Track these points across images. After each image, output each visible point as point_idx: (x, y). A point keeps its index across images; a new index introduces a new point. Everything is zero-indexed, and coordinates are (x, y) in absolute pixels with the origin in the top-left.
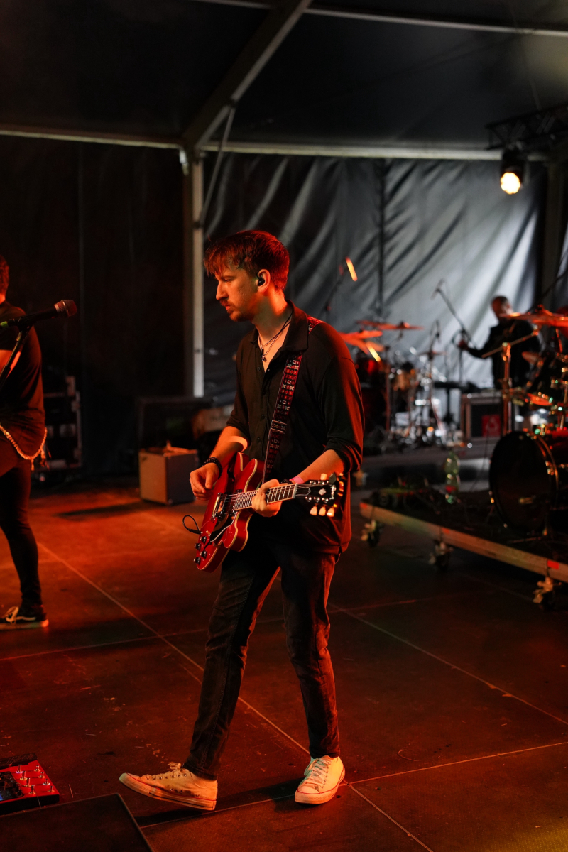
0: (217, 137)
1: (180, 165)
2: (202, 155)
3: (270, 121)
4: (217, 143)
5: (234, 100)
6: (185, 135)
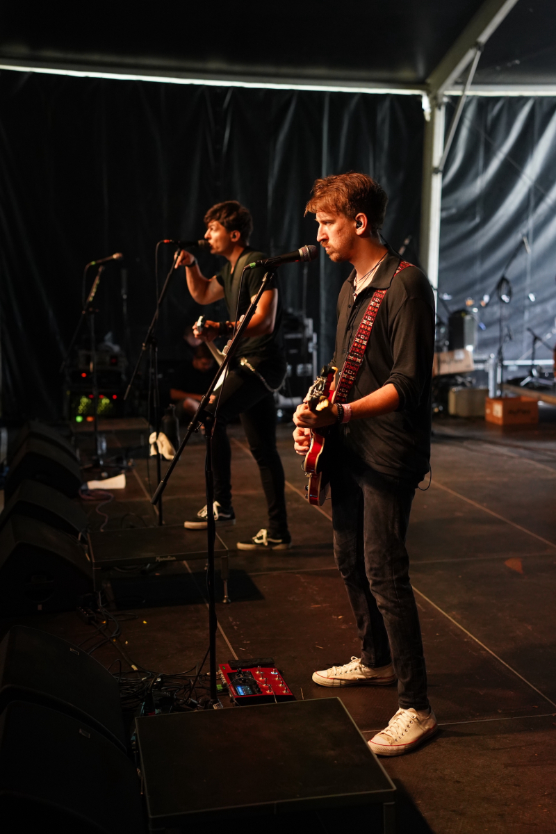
0: (461, 82)
1: (423, 110)
2: (445, 100)
3: (517, 62)
4: (461, 87)
5: (480, 43)
6: (429, 81)
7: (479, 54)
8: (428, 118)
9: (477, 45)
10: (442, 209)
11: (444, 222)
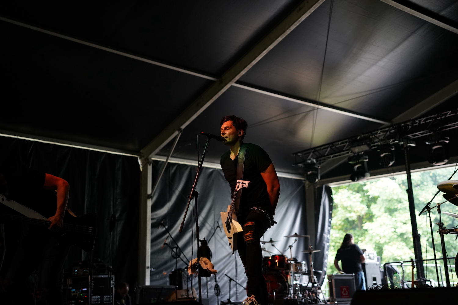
1: (139, 166)
5: (182, 129)
6: (141, 151)
7: (180, 134)
8: (141, 170)
9: (179, 130)
10: (152, 219)
11: (154, 226)
